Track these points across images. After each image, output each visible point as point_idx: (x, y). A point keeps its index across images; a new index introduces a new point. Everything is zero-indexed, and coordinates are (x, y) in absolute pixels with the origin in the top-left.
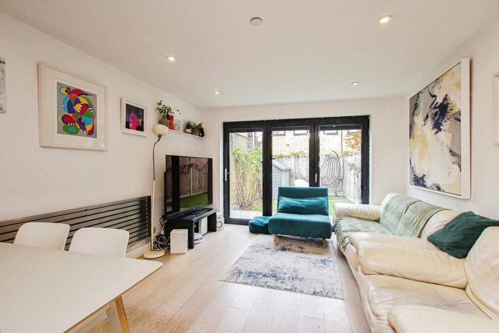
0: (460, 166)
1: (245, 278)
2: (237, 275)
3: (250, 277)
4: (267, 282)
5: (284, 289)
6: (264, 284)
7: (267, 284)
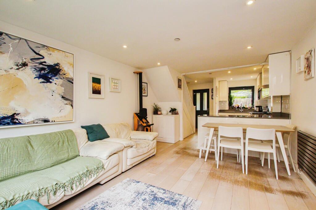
0: (72, 106)
1: (180, 200)
2: (186, 204)
3: (176, 200)
4: (164, 193)
5: (155, 187)
6: (167, 192)
7: (164, 192)
